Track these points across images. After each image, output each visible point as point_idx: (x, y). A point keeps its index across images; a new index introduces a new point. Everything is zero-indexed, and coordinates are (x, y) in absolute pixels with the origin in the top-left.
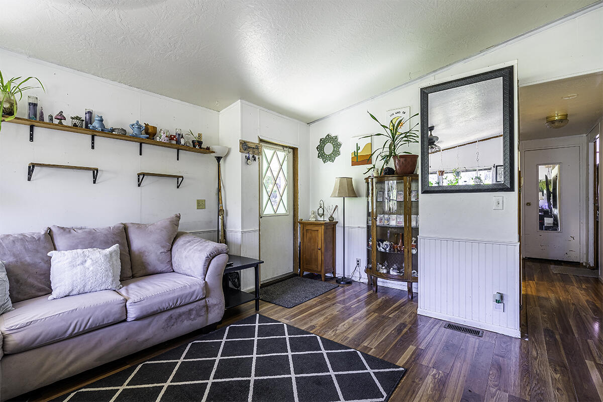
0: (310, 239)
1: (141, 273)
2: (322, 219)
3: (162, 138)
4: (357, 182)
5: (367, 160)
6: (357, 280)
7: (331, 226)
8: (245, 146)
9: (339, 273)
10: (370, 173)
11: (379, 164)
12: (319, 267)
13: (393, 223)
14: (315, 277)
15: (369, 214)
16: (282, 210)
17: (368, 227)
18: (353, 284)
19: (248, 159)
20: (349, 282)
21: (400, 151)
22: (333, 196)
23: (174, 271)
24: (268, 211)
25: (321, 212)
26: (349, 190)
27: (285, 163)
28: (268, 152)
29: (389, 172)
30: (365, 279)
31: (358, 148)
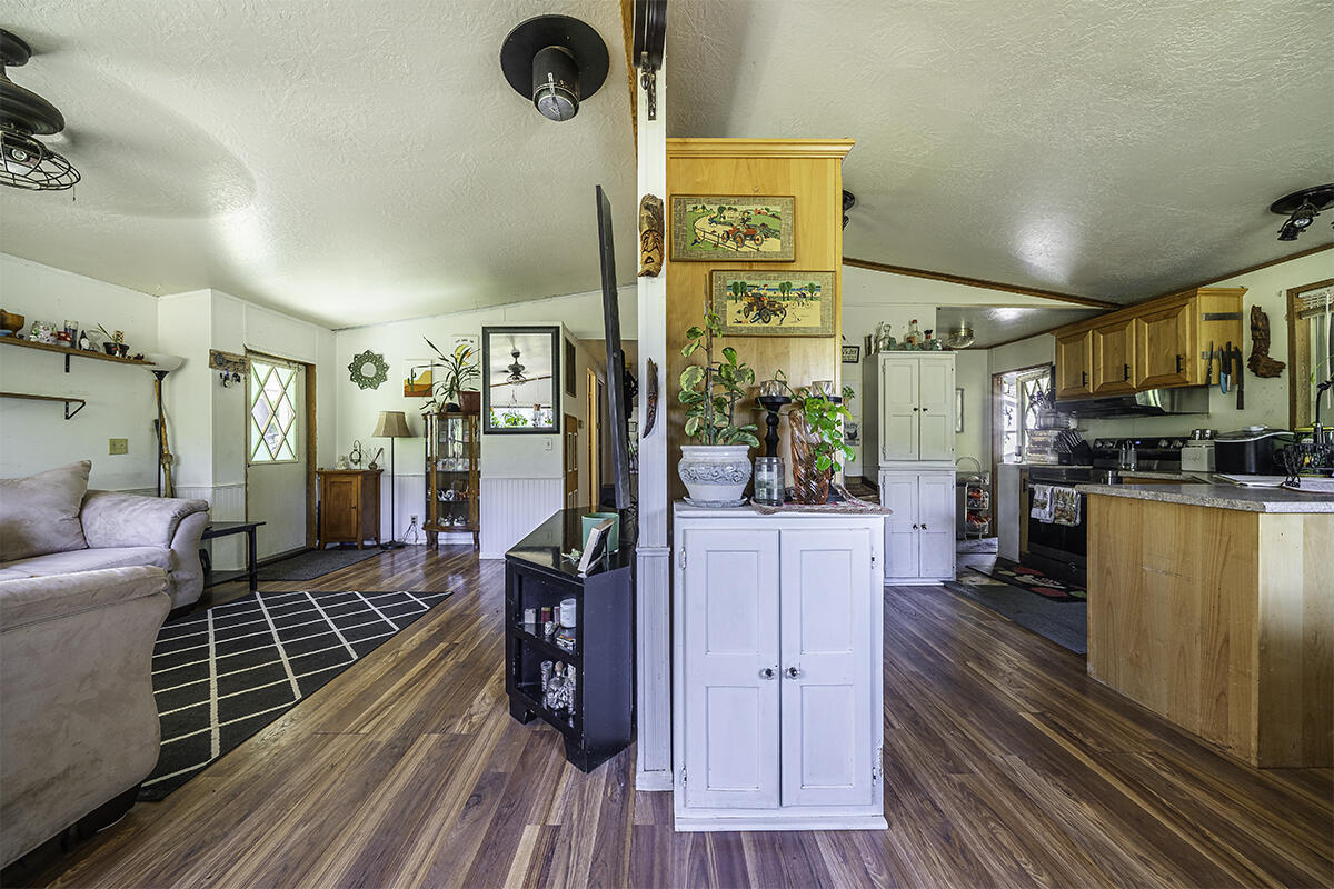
0: (338, 495)
1: (19, 553)
2: (357, 467)
3: (44, 336)
4: (412, 419)
5: (427, 391)
6: (413, 543)
7: (373, 476)
8: (218, 359)
9: (385, 537)
10: (429, 408)
11: (441, 397)
12: (354, 532)
13: (460, 468)
14: (347, 546)
15: (428, 459)
16: (285, 455)
17: (427, 474)
18: (406, 548)
19: (226, 378)
20: (401, 546)
21: (465, 386)
22: (376, 435)
23: (88, 547)
24: (261, 456)
25: (356, 456)
26: (399, 427)
27: (292, 386)
28: (260, 369)
29: (453, 409)
30: (423, 538)
31: (414, 376)
